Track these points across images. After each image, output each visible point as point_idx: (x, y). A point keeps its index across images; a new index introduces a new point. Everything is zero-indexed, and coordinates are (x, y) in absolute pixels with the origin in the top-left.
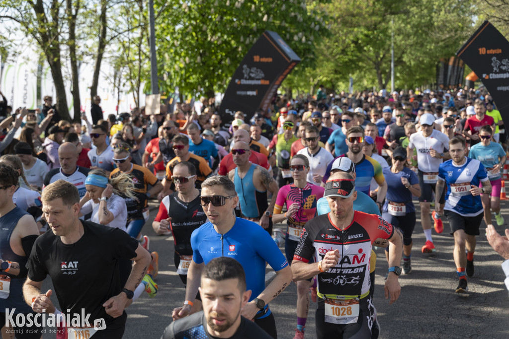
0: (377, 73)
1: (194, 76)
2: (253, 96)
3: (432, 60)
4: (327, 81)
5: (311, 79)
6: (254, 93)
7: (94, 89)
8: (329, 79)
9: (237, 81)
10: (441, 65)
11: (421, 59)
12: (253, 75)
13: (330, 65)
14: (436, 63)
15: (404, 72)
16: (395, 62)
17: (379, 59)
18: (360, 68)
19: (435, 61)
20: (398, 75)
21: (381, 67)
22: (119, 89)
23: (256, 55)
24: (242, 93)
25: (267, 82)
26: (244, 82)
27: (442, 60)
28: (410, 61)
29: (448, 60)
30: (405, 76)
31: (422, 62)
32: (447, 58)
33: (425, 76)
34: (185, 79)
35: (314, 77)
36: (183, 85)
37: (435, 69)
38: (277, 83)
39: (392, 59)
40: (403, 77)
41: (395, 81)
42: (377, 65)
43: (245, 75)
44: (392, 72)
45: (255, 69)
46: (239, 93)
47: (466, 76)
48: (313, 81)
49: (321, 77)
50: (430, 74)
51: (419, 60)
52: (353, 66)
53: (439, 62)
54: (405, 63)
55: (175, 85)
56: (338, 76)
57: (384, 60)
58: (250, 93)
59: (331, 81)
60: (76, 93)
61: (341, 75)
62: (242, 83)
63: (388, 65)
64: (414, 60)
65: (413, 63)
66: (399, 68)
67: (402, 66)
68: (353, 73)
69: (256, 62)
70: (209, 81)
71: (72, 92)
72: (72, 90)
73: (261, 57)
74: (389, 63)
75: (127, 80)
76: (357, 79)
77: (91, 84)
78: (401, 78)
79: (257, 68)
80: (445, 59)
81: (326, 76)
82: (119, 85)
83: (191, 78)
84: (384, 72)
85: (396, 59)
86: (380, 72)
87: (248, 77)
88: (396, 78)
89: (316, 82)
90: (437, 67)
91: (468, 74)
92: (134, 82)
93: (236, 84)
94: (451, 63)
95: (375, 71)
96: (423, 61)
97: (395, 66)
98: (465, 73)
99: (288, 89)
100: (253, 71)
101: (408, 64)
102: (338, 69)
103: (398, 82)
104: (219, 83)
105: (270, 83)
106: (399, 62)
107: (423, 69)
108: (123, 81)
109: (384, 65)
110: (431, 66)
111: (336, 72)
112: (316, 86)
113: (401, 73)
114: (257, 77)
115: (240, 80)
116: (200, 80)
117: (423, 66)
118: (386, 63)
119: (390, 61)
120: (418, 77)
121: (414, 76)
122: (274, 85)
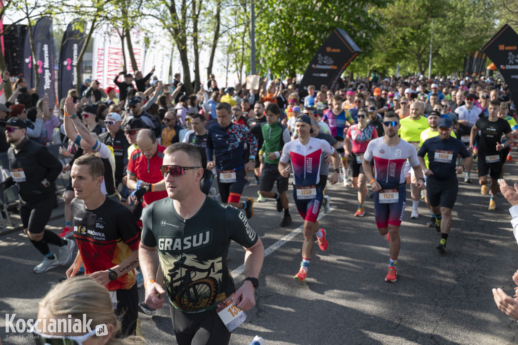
0: (418, 62)
1: (282, 61)
2: (325, 77)
3: (461, 52)
4: (380, 67)
5: (368, 66)
6: (325, 75)
7: (210, 69)
8: (381, 66)
9: (313, 66)
10: (468, 57)
11: (453, 52)
12: (325, 62)
13: (383, 56)
14: (465, 56)
15: (439, 62)
16: (432, 54)
17: (421, 52)
18: (406, 58)
20: (434, 64)
21: (422, 58)
23: (328, 47)
24: (317, 75)
25: (335, 67)
26: (318, 67)
27: (469, 53)
28: (444, 54)
29: (474, 54)
30: (440, 65)
31: (453, 55)
32: (473, 52)
33: (455, 65)
34: (275, 64)
35: (371, 64)
36: (274, 68)
37: (463, 60)
38: (343, 68)
39: (431, 52)
40: (438, 66)
41: (432, 69)
42: (419, 56)
43: (320, 62)
44: (430, 62)
45: (327, 57)
46: (314, 75)
47: (487, 66)
49: (376, 64)
50: (459, 64)
51: (451, 53)
52: (400, 56)
53: (467, 55)
54: (440, 55)
55: (268, 68)
56: (388, 64)
57: (424, 52)
58: (322, 75)
59: (383, 68)
60: (197, 71)
61: (391, 63)
62: (317, 67)
64: (447, 53)
65: (446, 55)
66: (435, 59)
67: (439, 58)
68: (400, 62)
69: (328, 52)
71: (194, 71)
72: (195, 69)
73: (332, 48)
74: (428, 55)
75: (234, 63)
76: (403, 67)
77: (207, 65)
78: (436, 66)
79: (329, 57)
80: (472, 53)
81: (380, 64)
82: (228, 67)
83: (280, 63)
84: (424, 61)
85: (434, 52)
86: (420, 61)
87: (321, 63)
88: (433, 67)
89: (371, 67)
90: (465, 59)
91: (489, 65)
92: (239, 65)
93: (313, 68)
94: (476, 56)
95: (417, 60)
96: (455, 54)
97: (433, 57)
98: (487, 63)
99: (350, 73)
100: (325, 58)
101: (443, 56)
102: (389, 58)
103: (434, 70)
104: (301, 67)
105: (338, 67)
106: (436, 54)
107: (454, 60)
108: (231, 63)
109: (424, 56)
110: (460, 58)
111: (387, 61)
112: (371, 71)
113: (437, 62)
114: (329, 63)
115: (315, 65)
116: (286, 64)
117: (454, 58)
118: (425, 54)
119: (429, 53)
120: (449, 66)
121: (447, 65)
122: (340, 69)
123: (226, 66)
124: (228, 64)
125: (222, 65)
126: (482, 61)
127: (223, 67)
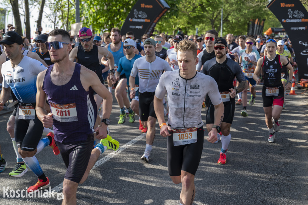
0: (212, 27)
1: (102, 19)
2: (140, 29)
3: (245, 19)
4: (183, 28)
5: (173, 26)
6: (141, 27)
7: (39, 22)
8: (184, 27)
9: (130, 19)
10: (250, 23)
13: (185, 19)
14: (248, 22)
15: (228, 27)
16: (223, 20)
17: (214, 19)
18: (203, 22)
19: (247, 21)
20: (224, 29)
21: (215, 23)
22: (55, 24)
24: (133, 27)
25: (149, 21)
26: (134, 20)
27: (251, 20)
28: (232, 20)
29: (254, 21)
30: (229, 30)
32: (254, 19)
33: (240, 30)
34: (95, 20)
35: (175, 24)
36: (95, 23)
37: (246, 27)
38: (155, 21)
39: (222, 19)
40: (228, 30)
42: (212, 22)
44: (221, 27)
46: (131, 27)
47: (264, 32)
48: (174, 27)
49: (179, 25)
50: (244, 29)
51: (238, 20)
52: (199, 20)
53: (249, 21)
54: (229, 21)
55: (89, 23)
56: (190, 26)
57: (217, 19)
58: (138, 27)
60: (27, 23)
61: (191, 25)
62: (133, 21)
63: (219, 22)
64: (235, 19)
65: (234, 21)
66: (225, 24)
67: (227, 24)
68: (198, 25)
70: (111, 21)
71: (25, 23)
72: (25, 21)
74: (220, 21)
75: (60, 19)
76: (200, 30)
77: (37, 19)
78: (226, 31)
80: (253, 20)
81: (183, 25)
82: (55, 21)
83: (100, 19)
84: (216, 26)
85: (224, 19)
86: (214, 26)
88: (223, 31)
89: (176, 28)
90: (248, 25)
91: (265, 31)
92: (66, 20)
93: (129, 21)
94: (256, 23)
95: (211, 25)
96: (240, 20)
97: (223, 23)
99: (159, 32)
101: (231, 21)
102: (190, 21)
103: (224, 33)
104: (118, 24)
105: (151, 21)
106: (226, 20)
107: (240, 26)
108: (57, 19)
109: (216, 22)
110: (244, 24)
111: (188, 23)
112: (176, 31)
113: (226, 28)
115: (132, 19)
116: (106, 21)
117: (240, 24)
118: (217, 21)
119: (220, 20)
120: (236, 31)
121: (234, 30)
122: (153, 23)
123: (54, 20)
124: (55, 19)
125: (50, 19)
126: (261, 27)
127: (51, 21)
